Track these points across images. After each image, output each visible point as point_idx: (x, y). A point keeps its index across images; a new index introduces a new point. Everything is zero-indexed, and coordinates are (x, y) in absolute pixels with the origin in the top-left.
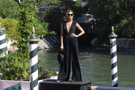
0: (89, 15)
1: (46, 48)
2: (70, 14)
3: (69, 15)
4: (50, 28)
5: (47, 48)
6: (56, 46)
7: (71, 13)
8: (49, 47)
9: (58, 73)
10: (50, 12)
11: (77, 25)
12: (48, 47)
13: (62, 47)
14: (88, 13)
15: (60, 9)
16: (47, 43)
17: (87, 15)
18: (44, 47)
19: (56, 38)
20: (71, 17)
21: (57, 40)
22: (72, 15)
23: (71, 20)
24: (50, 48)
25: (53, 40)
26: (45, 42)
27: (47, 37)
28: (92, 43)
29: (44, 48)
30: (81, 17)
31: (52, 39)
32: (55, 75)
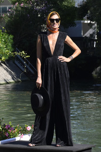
0: (89, 22)
1: (8, 83)
2: (54, 20)
3: (52, 21)
4: (17, 46)
5: (10, 83)
6: (27, 78)
7: (56, 17)
8: (13, 79)
9: (29, 128)
10: (16, 15)
11: (68, 39)
12: (12, 81)
13: (39, 80)
14: (88, 19)
15: (36, 11)
16: (10, 74)
17: (86, 22)
18: (5, 80)
19: (27, 63)
20: (57, 26)
21: (28, 67)
22: (57, 20)
23: (57, 30)
24: (16, 82)
25: (21, 68)
26: (7, 71)
27: (11, 62)
28: (94, 73)
29: (4, 82)
30: (73, 26)
31: (19, 65)
32: (24, 132)
